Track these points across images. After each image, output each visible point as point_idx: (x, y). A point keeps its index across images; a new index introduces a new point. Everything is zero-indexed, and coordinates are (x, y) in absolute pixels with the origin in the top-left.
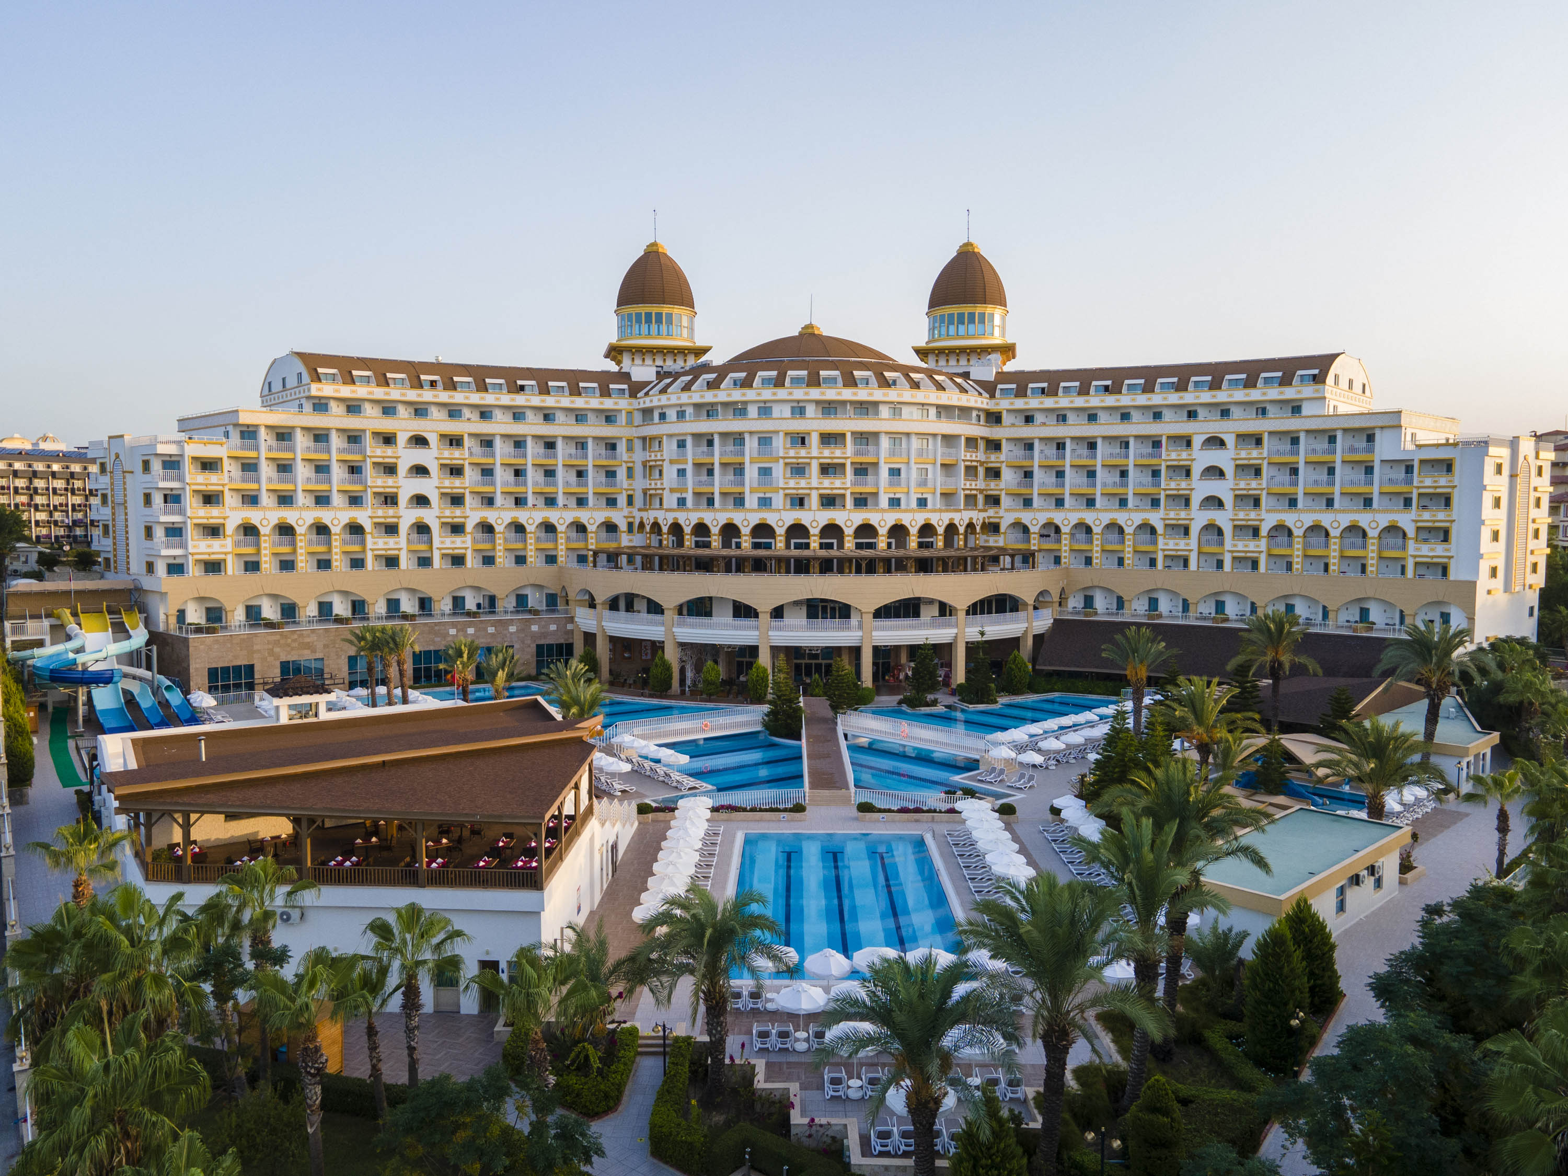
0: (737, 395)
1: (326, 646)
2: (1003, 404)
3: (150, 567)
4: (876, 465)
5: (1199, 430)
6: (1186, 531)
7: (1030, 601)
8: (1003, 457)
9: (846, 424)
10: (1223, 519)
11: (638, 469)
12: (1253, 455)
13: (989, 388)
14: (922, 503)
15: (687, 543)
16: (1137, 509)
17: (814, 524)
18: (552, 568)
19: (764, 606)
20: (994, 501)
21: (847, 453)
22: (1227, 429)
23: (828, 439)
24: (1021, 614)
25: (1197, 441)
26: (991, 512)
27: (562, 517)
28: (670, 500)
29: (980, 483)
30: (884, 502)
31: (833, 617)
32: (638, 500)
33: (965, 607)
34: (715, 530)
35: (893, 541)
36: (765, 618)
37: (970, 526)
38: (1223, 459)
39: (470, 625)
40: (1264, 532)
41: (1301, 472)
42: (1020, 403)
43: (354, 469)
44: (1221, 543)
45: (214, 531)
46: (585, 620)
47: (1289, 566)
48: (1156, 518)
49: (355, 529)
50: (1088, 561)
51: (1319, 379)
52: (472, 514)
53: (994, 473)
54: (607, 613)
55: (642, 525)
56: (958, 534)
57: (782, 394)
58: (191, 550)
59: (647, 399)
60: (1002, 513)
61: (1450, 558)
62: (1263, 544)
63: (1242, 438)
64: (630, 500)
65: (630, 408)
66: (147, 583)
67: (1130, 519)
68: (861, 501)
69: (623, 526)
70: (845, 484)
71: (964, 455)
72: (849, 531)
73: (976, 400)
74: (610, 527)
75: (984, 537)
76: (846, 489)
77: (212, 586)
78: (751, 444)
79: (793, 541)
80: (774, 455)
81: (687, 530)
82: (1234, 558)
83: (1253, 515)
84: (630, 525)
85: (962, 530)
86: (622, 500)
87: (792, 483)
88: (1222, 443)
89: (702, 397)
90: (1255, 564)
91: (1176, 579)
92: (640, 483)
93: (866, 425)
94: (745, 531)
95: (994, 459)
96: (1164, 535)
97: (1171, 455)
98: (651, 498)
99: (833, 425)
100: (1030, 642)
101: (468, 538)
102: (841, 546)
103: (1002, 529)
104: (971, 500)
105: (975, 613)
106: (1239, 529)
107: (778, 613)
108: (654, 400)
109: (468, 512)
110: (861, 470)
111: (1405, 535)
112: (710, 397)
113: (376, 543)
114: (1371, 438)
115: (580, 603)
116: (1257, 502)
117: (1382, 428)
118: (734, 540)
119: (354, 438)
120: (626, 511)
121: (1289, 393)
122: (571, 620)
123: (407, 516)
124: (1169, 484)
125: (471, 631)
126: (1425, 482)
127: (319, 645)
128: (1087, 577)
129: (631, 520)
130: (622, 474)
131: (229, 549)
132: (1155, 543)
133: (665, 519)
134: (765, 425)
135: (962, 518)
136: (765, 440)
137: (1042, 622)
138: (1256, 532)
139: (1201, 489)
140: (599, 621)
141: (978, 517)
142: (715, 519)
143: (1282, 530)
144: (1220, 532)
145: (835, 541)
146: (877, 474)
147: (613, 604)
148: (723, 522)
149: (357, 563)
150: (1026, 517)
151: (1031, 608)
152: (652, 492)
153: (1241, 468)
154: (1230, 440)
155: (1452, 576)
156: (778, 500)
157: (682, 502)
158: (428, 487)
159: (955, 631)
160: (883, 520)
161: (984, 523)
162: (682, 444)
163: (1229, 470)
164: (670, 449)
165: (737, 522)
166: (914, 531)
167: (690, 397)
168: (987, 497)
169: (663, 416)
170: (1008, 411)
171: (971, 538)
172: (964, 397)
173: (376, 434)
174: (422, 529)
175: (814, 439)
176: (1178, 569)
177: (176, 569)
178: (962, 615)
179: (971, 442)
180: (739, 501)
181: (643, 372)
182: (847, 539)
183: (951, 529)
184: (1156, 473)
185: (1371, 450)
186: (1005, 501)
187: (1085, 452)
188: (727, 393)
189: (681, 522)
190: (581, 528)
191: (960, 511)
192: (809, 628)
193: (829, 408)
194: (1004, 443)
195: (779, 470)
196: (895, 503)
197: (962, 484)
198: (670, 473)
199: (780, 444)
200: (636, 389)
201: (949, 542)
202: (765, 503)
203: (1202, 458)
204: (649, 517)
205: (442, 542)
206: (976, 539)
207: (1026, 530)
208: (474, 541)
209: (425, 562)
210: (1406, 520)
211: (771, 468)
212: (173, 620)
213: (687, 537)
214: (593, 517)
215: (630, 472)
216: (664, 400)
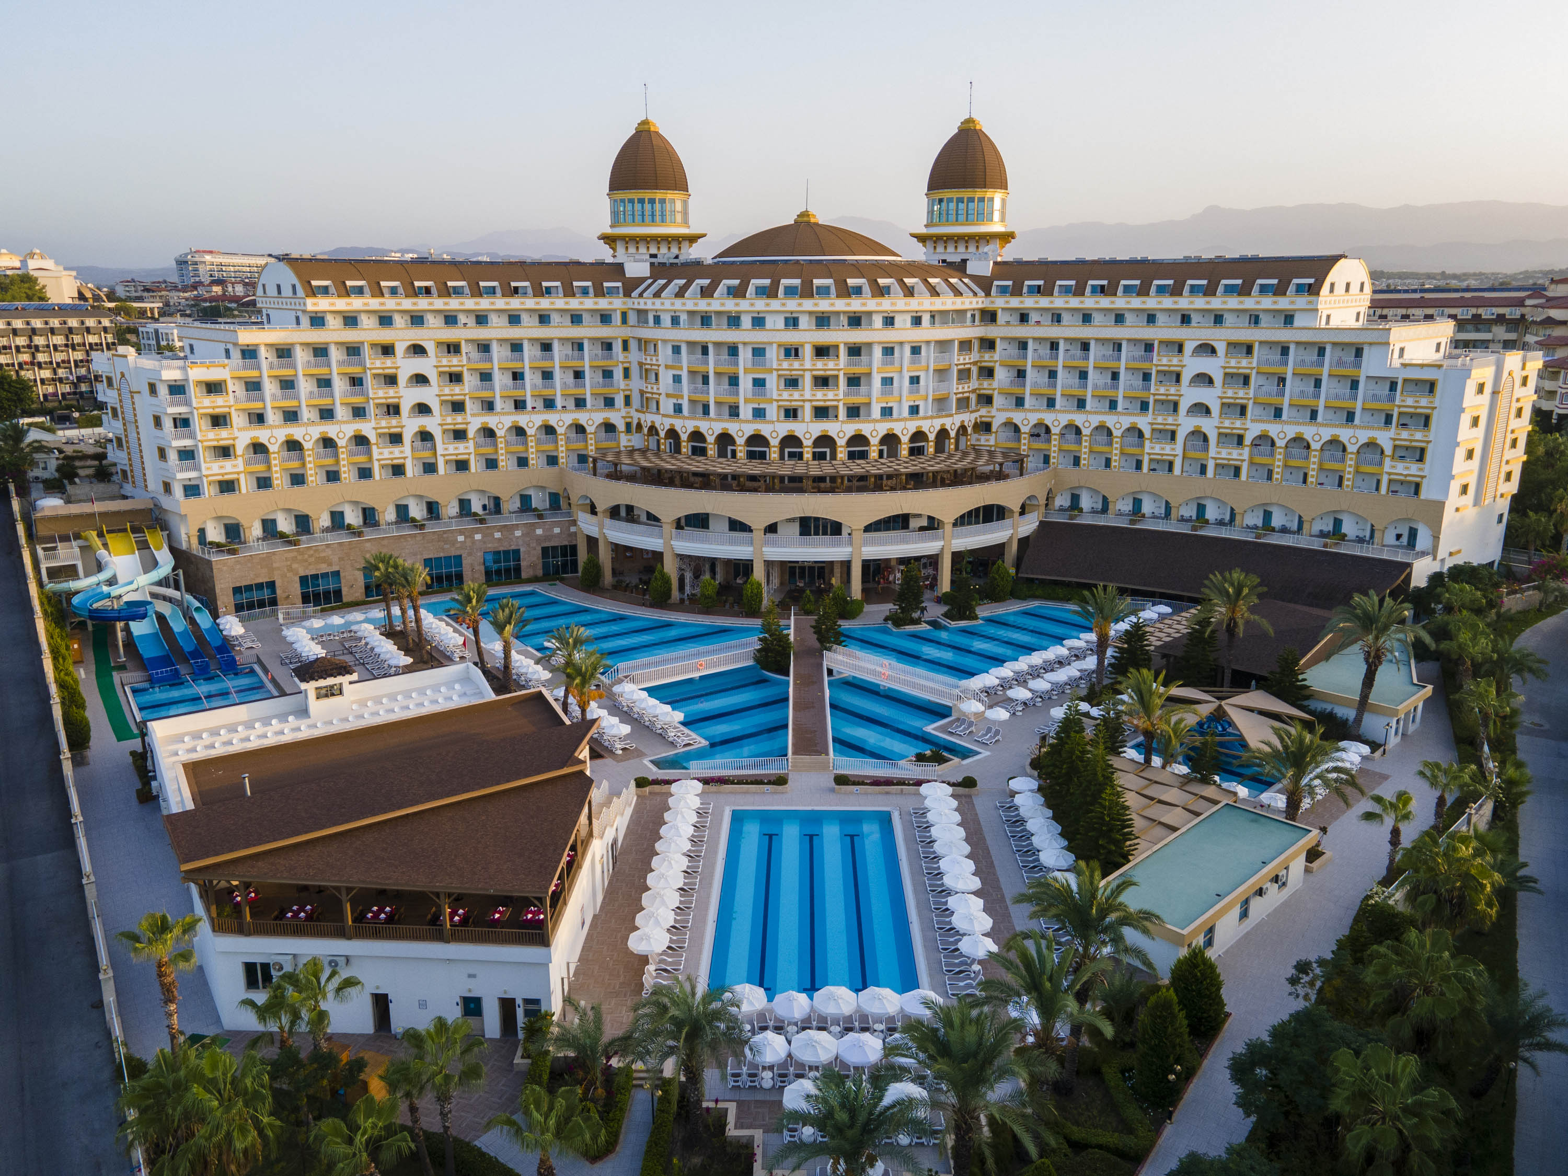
0: (730, 305)
1: (341, 559)
2: (998, 302)
3: (167, 488)
4: (869, 375)
5: (1192, 336)
6: (1173, 435)
7: (1017, 509)
8: (996, 356)
9: (841, 336)
10: (1209, 426)
11: (635, 371)
12: (1243, 364)
13: (985, 284)
14: (914, 410)
15: (684, 450)
16: (1127, 412)
17: (808, 436)
18: (555, 469)
19: (758, 523)
20: (987, 400)
21: (840, 365)
22: (1219, 337)
23: (821, 351)
24: (1007, 522)
25: (1189, 347)
26: (983, 411)
27: (561, 420)
28: (667, 406)
29: (974, 383)
30: (876, 412)
31: (825, 533)
32: (636, 401)
33: (952, 521)
34: (711, 439)
35: (885, 448)
36: (758, 535)
37: (963, 428)
38: (1213, 366)
39: (477, 531)
40: (1248, 441)
41: (1288, 382)
42: (1015, 302)
43: (356, 381)
44: (1206, 449)
45: (225, 452)
46: (588, 525)
47: (1270, 477)
48: (1144, 422)
49: (361, 440)
50: (1077, 461)
51: (1313, 290)
52: (474, 421)
53: (988, 373)
54: (608, 521)
55: (639, 426)
56: (949, 438)
57: (775, 304)
58: (204, 472)
59: (642, 301)
60: (994, 412)
61: (1423, 477)
62: (1246, 453)
63: (1232, 346)
64: (628, 401)
65: (624, 307)
66: (166, 502)
67: (1118, 422)
68: (854, 412)
69: (621, 426)
70: (838, 396)
71: (959, 359)
72: (841, 442)
73: (972, 302)
74: (609, 427)
75: (976, 436)
76: (838, 401)
77: (230, 506)
78: (745, 355)
79: (787, 450)
80: (768, 366)
81: (684, 437)
82: (1217, 465)
83: (1238, 424)
84: (628, 425)
85: (953, 434)
86: (619, 401)
87: (785, 395)
88: (1213, 351)
89: (696, 304)
90: (1237, 471)
91: (1160, 481)
92: (636, 384)
93: (857, 336)
94: (740, 441)
95: (988, 358)
96: (1151, 440)
97: (1162, 360)
98: (648, 402)
99: (825, 337)
100: (1015, 546)
101: (471, 444)
102: (834, 456)
103: (994, 429)
104: (963, 403)
105: (962, 524)
106: (1224, 437)
107: (772, 529)
108: (647, 303)
109: (469, 418)
110: (854, 381)
111: (1382, 452)
112: (703, 305)
113: (382, 454)
114: (1359, 352)
115: (582, 507)
116: (1243, 410)
117: (1371, 344)
118: (730, 448)
119: (353, 350)
120: (623, 412)
121: (1283, 303)
122: (574, 523)
123: (410, 425)
124: (1158, 390)
125: (478, 537)
126: (1406, 401)
127: (335, 559)
128: (1072, 477)
129: (629, 420)
130: (618, 374)
131: (241, 468)
132: (1142, 446)
133: (663, 424)
134: (759, 337)
135: (952, 423)
136: (758, 352)
137: (1028, 526)
138: (1240, 439)
139: (1190, 395)
140: (601, 527)
141: (968, 418)
142: (711, 428)
143: (1265, 440)
144: (1205, 439)
145: (828, 450)
146: (869, 384)
147: (614, 512)
148: (718, 431)
149: (365, 473)
150: (1017, 417)
151: (1016, 515)
152: (649, 395)
153: (1229, 377)
154: (1221, 348)
155: (1423, 495)
156: (772, 412)
157: (678, 409)
158: (428, 395)
159: (942, 543)
160: (874, 430)
161: (976, 423)
162: (676, 350)
163: (1218, 378)
164: (665, 353)
165: (732, 432)
166: (905, 439)
167: (684, 304)
168: (980, 397)
169: (657, 320)
170: (1003, 309)
171: (963, 439)
172: (959, 300)
173: (373, 345)
174: (425, 436)
175: (808, 351)
176: (1162, 474)
177: (192, 490)
178: (948, 528)
179: (965, 345)
180: (734, 412)
181: (637, 268)
182: (839, 449)
183: (943, 434)
184: (1146, 377)
185: (1358, 365)
186: (998, 400)
187: (1079, 353)
188: (720, 303)
189: (678, 428)
190: (580, 429)
191: (951, 415)
192: (801, 545)
193: (823, 320)
194: (998, 342)
195: (772, 382)
196: (887, 412)
197: (956, 388)
198: (666, 378)
199: (772, 354)
200: (631, 287)
201: (940, 448)
202: (759, 414)
203: (1192, 365)
204: (648, 419)
205: (446, 449)
206: (967, 440)
207: (1016, 429)
208: (477, 446)
209: (430, 468)
210: (1385, 438)
211: (764, 380)
212: (195, 541)
213: (684, 444)
214: (592, 418)
215: (627, 373)
216: (658, 304)
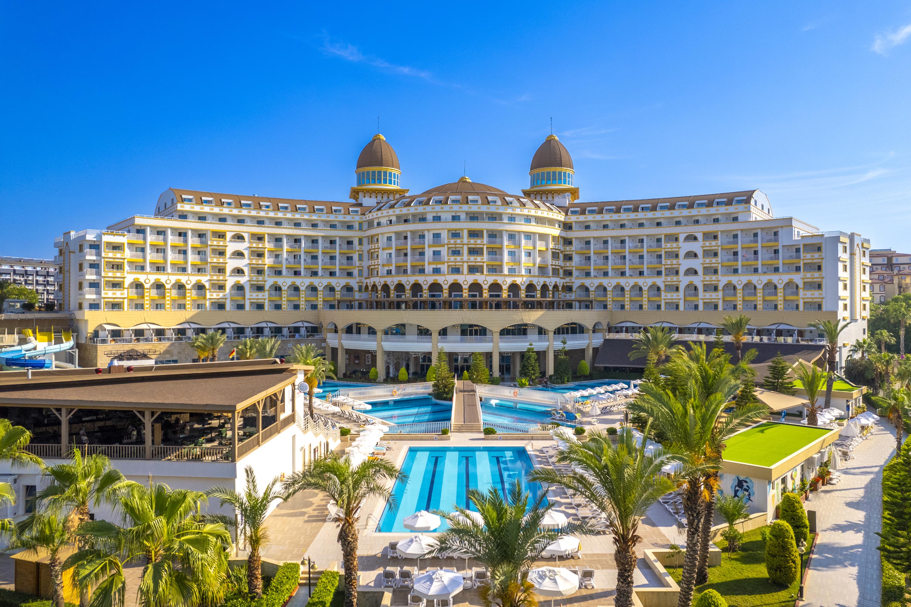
0: (421, 209)
1: (179, 353)
2: (573, 219)
4: (501, 249)
5: (682, 232)
6: (677, 289)
7: (591, 328)
8: (573, 249)
9: (484, 226)
10: (698, 281)
11: (365, 255)
12: (713, 244)
13: (565, 210)
14: (528, 272)
17: (465, 283)
18: (315, 312)
19: (435, 329)
20: (569, 273)
21: (484, 242)
22: (698, 231)
23: (473, 234)
25: (682, 237)
26: (567, 279)
27: (320, 282)
28: (383, 271)
29: (560, 262)
30: (506, 270)
31: (476, 335)
32: (365, 272)
33: (553, 330)
36: (435, 335)
37: (556, 287)
38: (697, 247)
40: (720, 287)
41: (739, 253)
42: (582, 219)
43: (201, 253)
44: (697, 295)
45: (118, 285)
46: (332, 340)
47: (735, 307)
48: (660, 282)
49: (200, 287)
50: (623, 307)
51: (747, 202)
52: (269, 280)
53: (569, 258)
54: (344, 335)
55: (367, 287)
56: (549, 291)
57: (446, 208)
58: (103, 296)
59: (370, 215)
60: (573, 280)
61: (823, 298)
62: (720, 294)
63: (706, 235)
64: (360, 273)
65: (361, 221)
67: (645, 282)
68: (492, 270)
69: (356, 288)
70: (484, 259)
71: (552, 246)
73: (558, 216)
74: (349, 288)
75: (564, 294)
76: (484, 262)
77: (116, 317)
78: (429, 237)
79: (453, 293)
80: (442, 242)
81: (392, 288)
82: (704, 303)
83: (714, 278)
84: (360, 288)
85: (551, 288)
86: (356, 273)
87: (452, 259)
88: (695, 239)
89: (401, 211)
90: (716, 307)
91: (672, 316)
92: (366, 263)
93: (494, 226)
94: (425, 287)
95: (568, 249)
96: (666, 291)
97: (667, 246)
98: (372, 272)
99: (475, 226)
100: (591, 351)
101: (266, 294)
102: (481, 295)
103: (574, 289)
104: (555, 272)
106: (706, 288)
108: (374, 215)
109: (266, 278)
110: (492, 252)
111: (797, 287)
112: (405, 211)
113: (212, 295)
116: (716, 272)
117: (782, 227)
119: (201, 235)
120: (358, 279)
121: (731, 210)
122: (324, 340)
123: (230, 280)
124: (667, 262)
126: (807, 257)
127: (176, 352)
128: (622, 316)
129: (361, 284)
130: (356, 258)
131: (126, 296)
132: (660, 296)
133: (379, 281)
134: (437, 226)
135: (551, 281)
136: (437, 235)
137: (597, 340)
138: (716, 289)
139: (685, 264)
140: (340, 341)
141: (560, 282)
142: (408, 280)
143: (731, 288)
144: (696, 288)
146: (502, 254)
147: (349, 330)
148: (412, 282)
149: (201, 307)
150: (587, 282)
151: (591, 332)
152: (373, 267)
153: (706, 253)
155: (824, 308)
156: (444, 269)
157: (389, 272)
158: (243, 263)
160: (505, 281)
161: (563, 285)
162: (389, 239)
163: (700, 254)
164: (382, 241)
165: (420, 282)
168: (565, 271)
169: (379, 223)
171: (556, 294)
172: (551, 213)
173: (214, 233)
174: (239, 288)
175: (465, 234)
176: (673, 310)
177: (94, 306)
178: (551, 334)
179: (555, 239)
180: (422, 270)
181: (369, 201)
183: (545, 287)
184: (659, 256)
185: (776, 240)
186: (575, 273)
187: (619, 245)
188: (415, 209)
189: (388, 283)
190: (332, 289)
191: (550, 277)
192: (462, 341)
193: (473, 217)
194: (574, 240)
195: (445, 252)
196: (512, 271)
197: (551, 262)
198: (383, 255)
199: (445, 236)
200: (365, 210)
201: (543, 295)
202: (437, 271)
203: (685, 247)
204: (371, 282)
205: (251, 296)
206: (559, 294)
208: (270, 295)
209: (241, 307)
210: (798, 278)
211: (440, 251)
213: (392, 292)
214: (338, 282)
215: (361, 258)
216: (380, 214)
